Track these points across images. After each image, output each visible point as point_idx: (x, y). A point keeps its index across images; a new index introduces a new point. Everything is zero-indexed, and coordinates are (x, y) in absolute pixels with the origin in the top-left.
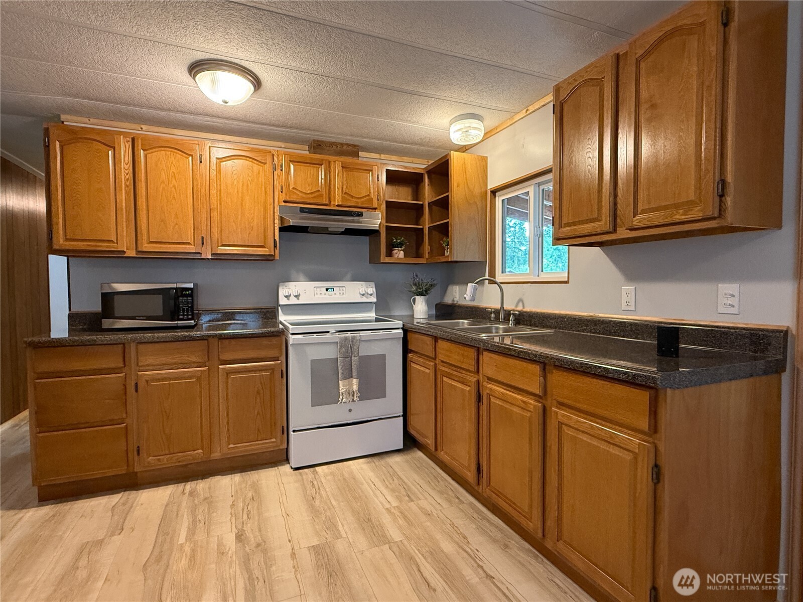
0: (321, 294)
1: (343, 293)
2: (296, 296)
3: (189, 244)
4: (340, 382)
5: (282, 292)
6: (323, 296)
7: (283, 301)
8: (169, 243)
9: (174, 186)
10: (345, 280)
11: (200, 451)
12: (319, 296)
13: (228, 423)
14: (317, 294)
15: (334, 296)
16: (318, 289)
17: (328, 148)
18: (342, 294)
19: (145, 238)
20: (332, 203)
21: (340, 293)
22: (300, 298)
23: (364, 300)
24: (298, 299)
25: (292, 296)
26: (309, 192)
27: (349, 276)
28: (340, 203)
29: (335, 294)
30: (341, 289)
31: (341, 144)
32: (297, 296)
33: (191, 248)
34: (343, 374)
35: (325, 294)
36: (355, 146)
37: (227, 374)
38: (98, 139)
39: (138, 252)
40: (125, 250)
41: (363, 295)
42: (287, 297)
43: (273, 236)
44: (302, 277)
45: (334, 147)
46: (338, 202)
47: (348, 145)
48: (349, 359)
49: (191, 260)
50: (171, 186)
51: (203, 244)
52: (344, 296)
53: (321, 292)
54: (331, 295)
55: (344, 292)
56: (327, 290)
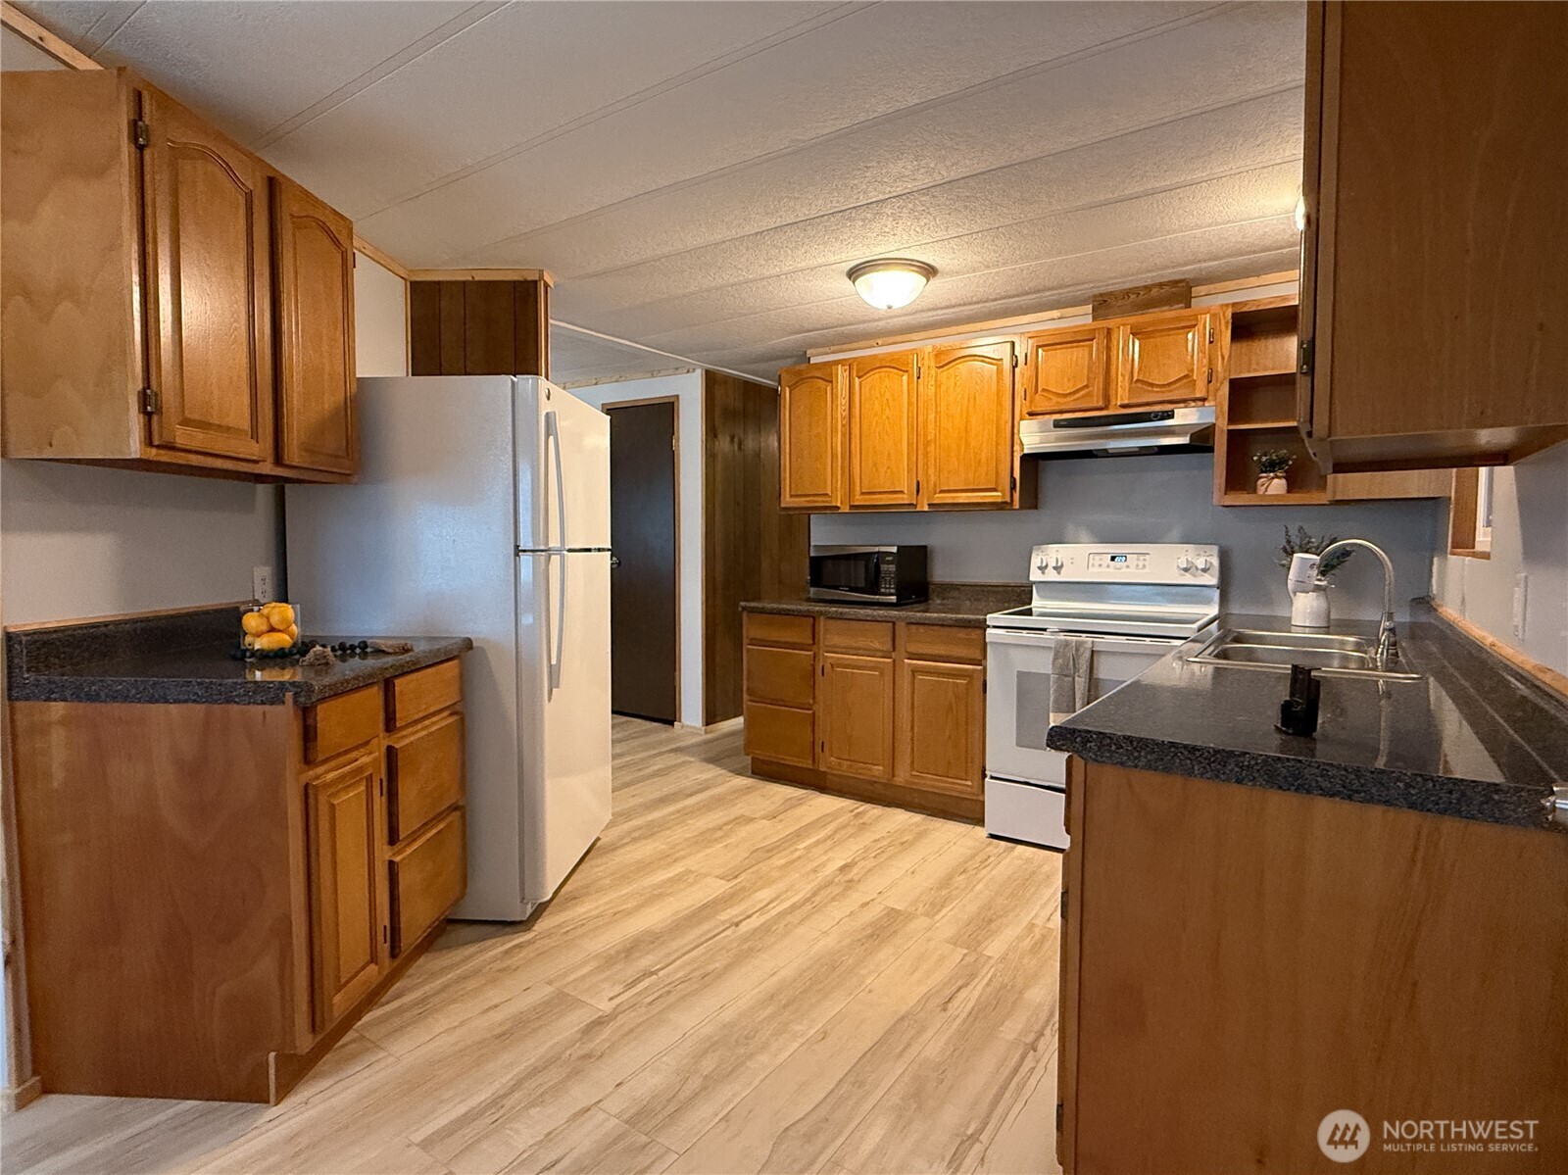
0: (1100, 565)
1: (1144, 566)
2: (1055, 568)
3: (902, 492)
4: (1051, 714)
5: (1036, 561)
6: (1104, 569)
7: (1035, 576)
8: (880, 493)
9: (888, 418)
10: (1164, 540)
11: (881, 768)
12: (1096, 569)
13: (912, 739)
14: (1093, 565)
15: (1123, 570)
16: (1097, 557)
17: (1120, 303)
18: (1141, 566)
19: (858, 488)
20: (1113, 403)
21: (1137, 565)
22: (1062, 571)
23: (1188, 579)
24: (1059, 573)
25: (1050, 568)
26: (1068, 392)
27: (1175, 533)
28: (1126, 402)
29: (1128, 567)
30: (1142, 558)
31: (1145, 287)
32: (1058, 568)
33: (904, 499)
34: (1056, 701)
35: (1108, 566)
36: (1175, 283)
37: (913, 672)
38: (818, 375)
39: (852, 507)
40: (839, 505)
41: (1186, 570)
42: (1042, 569)
43: (1009, 471)
44: (1084, 535)
45: (1133, 296)
46: (1122, 399)
47: (1161, 285)
48: (1070, 679)
49: (905, 513)
50: (884, 417)
51: (918, 491)
52: (1146, 570)
53: (1101, 563)
54: (1120, 569)
55: (1146, 563)
56: (1113, 559)
